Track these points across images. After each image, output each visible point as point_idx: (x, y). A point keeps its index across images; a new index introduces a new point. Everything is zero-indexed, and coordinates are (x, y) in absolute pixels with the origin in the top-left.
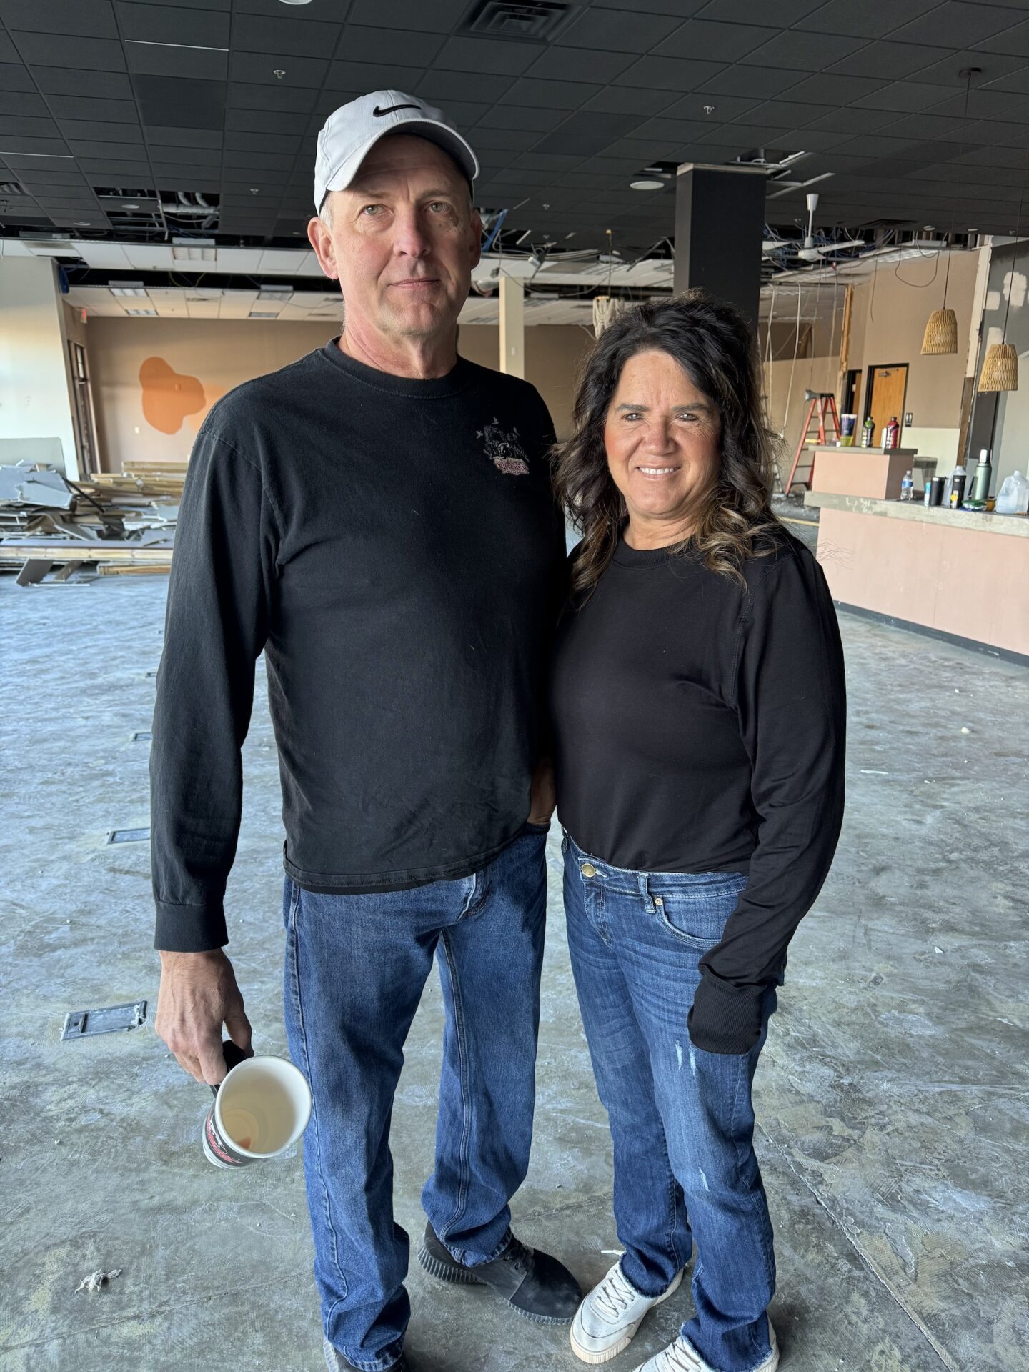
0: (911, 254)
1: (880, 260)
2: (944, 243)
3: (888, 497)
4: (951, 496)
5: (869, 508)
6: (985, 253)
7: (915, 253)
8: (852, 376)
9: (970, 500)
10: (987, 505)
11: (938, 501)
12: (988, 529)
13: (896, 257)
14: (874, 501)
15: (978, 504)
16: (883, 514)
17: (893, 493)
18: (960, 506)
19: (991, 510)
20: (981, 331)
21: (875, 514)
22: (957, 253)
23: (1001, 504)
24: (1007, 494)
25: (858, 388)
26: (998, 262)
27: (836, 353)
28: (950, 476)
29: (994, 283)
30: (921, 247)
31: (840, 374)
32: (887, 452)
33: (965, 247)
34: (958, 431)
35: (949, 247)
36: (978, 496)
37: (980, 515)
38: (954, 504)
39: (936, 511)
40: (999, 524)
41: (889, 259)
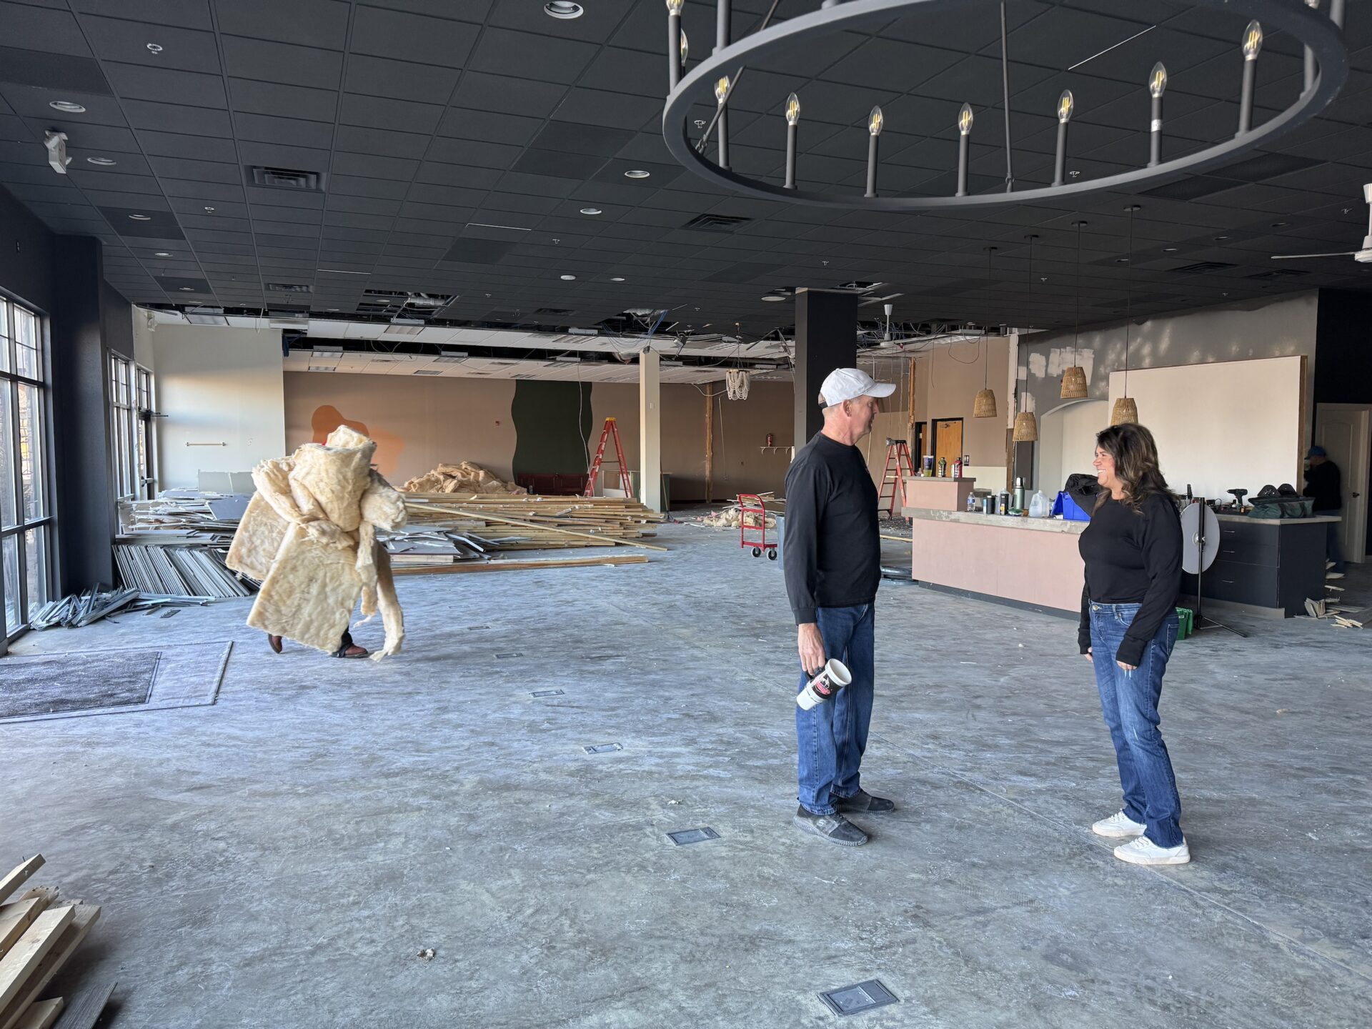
0: (958, 339)
1: (936, 342)
2: (983, 332)
3: (959, 510)
4: (1000, 507)
5: (947, 517)
6: (1014, 338)
7: (961, 338)
8: (919, 427)
9: (1013, 510)
10: (1024, 512)
11: (992, 510)
12: (1026, 527)
13: (948, 340)
14: (950, 512)
15: (1018, 511)
16: (957, 521)
17: (962, 507)
18: (1006, 513)
19: (1026, 515)
20: (1016, 395)
21: (951, 521)
22: (992, 339)
23: (1032, 511)
24: (1036, 504)
25: (925, 436)
26: (1024, 346)
27: (905, 409)
28: (999, 495)
29: (1023, 361)
30: (966, 335)
31: (909, 425)
32: (956, 480)
33: (999, 335)
34: (1005, 469)
35: (986, 334)
36: (1018, 506)
37: (1020, 518)
38: (1003, 512)
39: (991, 517)
40: (1033, 523)
41: (942, 341)
